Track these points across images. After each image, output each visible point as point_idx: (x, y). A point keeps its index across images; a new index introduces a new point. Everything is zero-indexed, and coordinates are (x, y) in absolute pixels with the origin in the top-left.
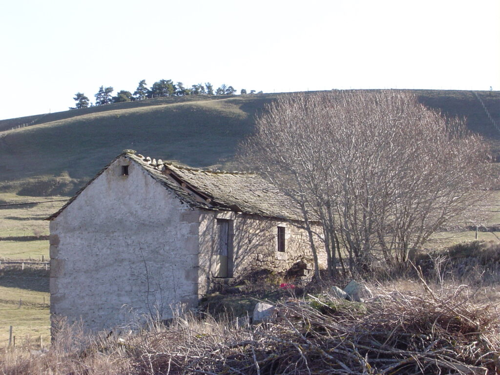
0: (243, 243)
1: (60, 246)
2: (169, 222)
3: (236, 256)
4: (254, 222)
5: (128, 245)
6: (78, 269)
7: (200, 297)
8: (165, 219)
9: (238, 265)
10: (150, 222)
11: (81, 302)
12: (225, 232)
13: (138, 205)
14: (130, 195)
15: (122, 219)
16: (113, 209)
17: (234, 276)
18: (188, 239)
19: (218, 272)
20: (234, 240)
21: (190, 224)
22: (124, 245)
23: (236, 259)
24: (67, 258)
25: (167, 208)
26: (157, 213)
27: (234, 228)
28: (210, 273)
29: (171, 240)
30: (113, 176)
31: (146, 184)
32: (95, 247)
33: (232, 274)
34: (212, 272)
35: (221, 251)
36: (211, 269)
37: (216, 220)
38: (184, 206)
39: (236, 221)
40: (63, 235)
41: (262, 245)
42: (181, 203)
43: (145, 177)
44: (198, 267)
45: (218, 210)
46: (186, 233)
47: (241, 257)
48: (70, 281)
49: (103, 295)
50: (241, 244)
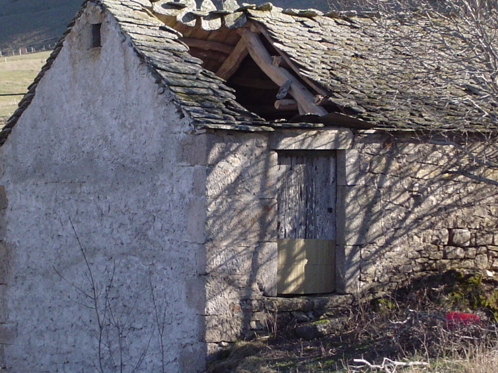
0: (390, 206)
1: (8, 213)
2: (160, 160)
3: (359, 240)
4: (434, 149)
5: (102, 215)
6: (34, 267)
7: (211, 348)
8: (155, 154)
9: (364, 263)
10: (133, 161)
11: (39, 345)
12: (327, 180)
13: (116, 118)
14: (103, 96)
15: (92, 153)
16: (80, 128)
17: (348, 290)
18: (189, 205)
19: (300, 281)
20: (348, 200)
21: (193, 169)
22: (95, 214)
23: (358, 246)
24: (18, 241)
25: (157, 128)
26: (143, 139)
27: (348, 170)
28: (255, 286)
29: (164, 208)
30: (79, 49)
31: (127, 70)
32: (55, 218)
33: (343, 287)
34: (260, 285)
35: (312, 228)
36: (258, 277)
37: (275, 155)
38: (183, 125)
39: (355, 152)
40: (11, 187)
41: (469, 205)
42: (178, 115)
43: (125, 51)
44: (206, 274)
45: (272, 129)
46: (187, 190)
47: (381, 241)
48: (23, 294)
49: (70, 329)
50: (377, 208)
